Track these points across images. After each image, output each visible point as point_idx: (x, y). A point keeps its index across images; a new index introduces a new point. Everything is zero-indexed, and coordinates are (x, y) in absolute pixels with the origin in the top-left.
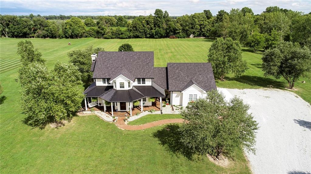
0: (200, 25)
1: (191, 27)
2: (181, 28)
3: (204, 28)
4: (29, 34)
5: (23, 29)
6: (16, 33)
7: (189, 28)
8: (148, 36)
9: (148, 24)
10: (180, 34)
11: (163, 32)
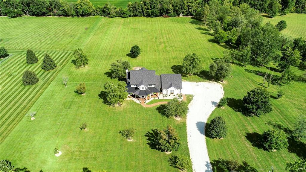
0: (188, 6)
1: (181, 8)
2: (172, 8)
3: (191, 9)
4: (46, 13)
5: (41, 9)
6: (36, 13)
7: (179, 8)
8: (145, 15)
9: (145, 5)
10: (172, 13)
11: (158, 12)
